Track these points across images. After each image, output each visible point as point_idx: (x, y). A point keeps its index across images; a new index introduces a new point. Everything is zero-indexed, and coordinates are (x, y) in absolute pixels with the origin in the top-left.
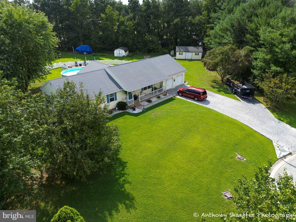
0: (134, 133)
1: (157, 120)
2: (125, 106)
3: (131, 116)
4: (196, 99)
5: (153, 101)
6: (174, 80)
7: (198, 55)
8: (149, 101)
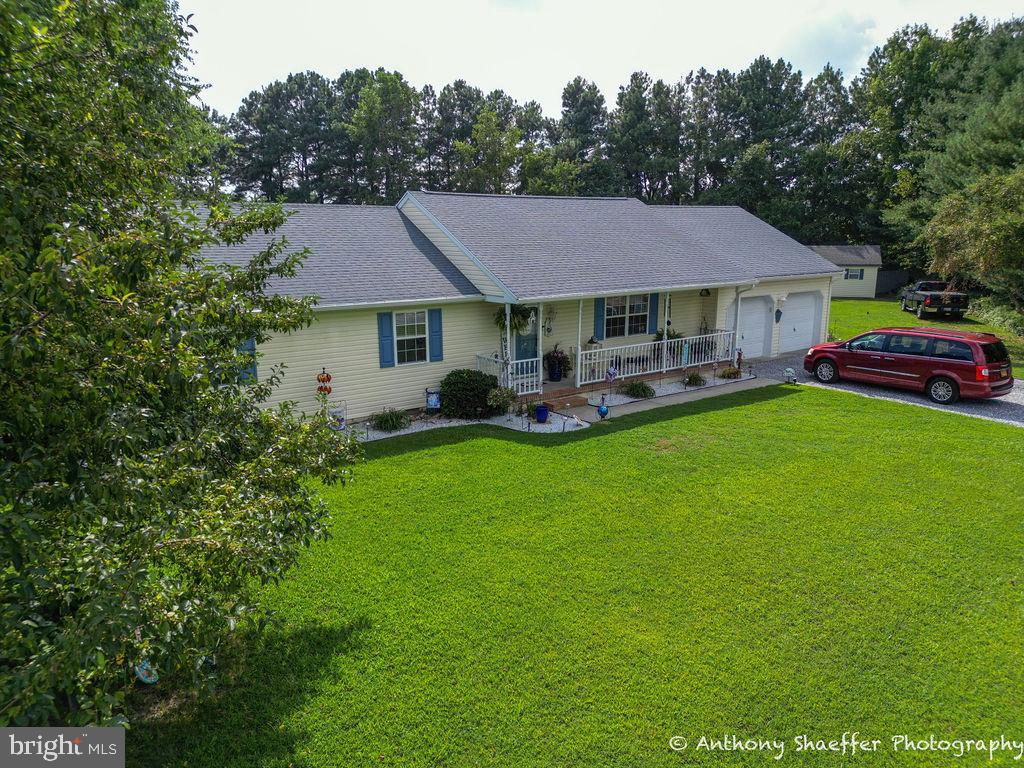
0: (513, 532)
1: (695, 470)
2: (486, 392)
3: (513, 446)
4: (941, 390)
5: (659, 392)
6: (779, 314)
7: (861, 278)
8: (637, 390)
